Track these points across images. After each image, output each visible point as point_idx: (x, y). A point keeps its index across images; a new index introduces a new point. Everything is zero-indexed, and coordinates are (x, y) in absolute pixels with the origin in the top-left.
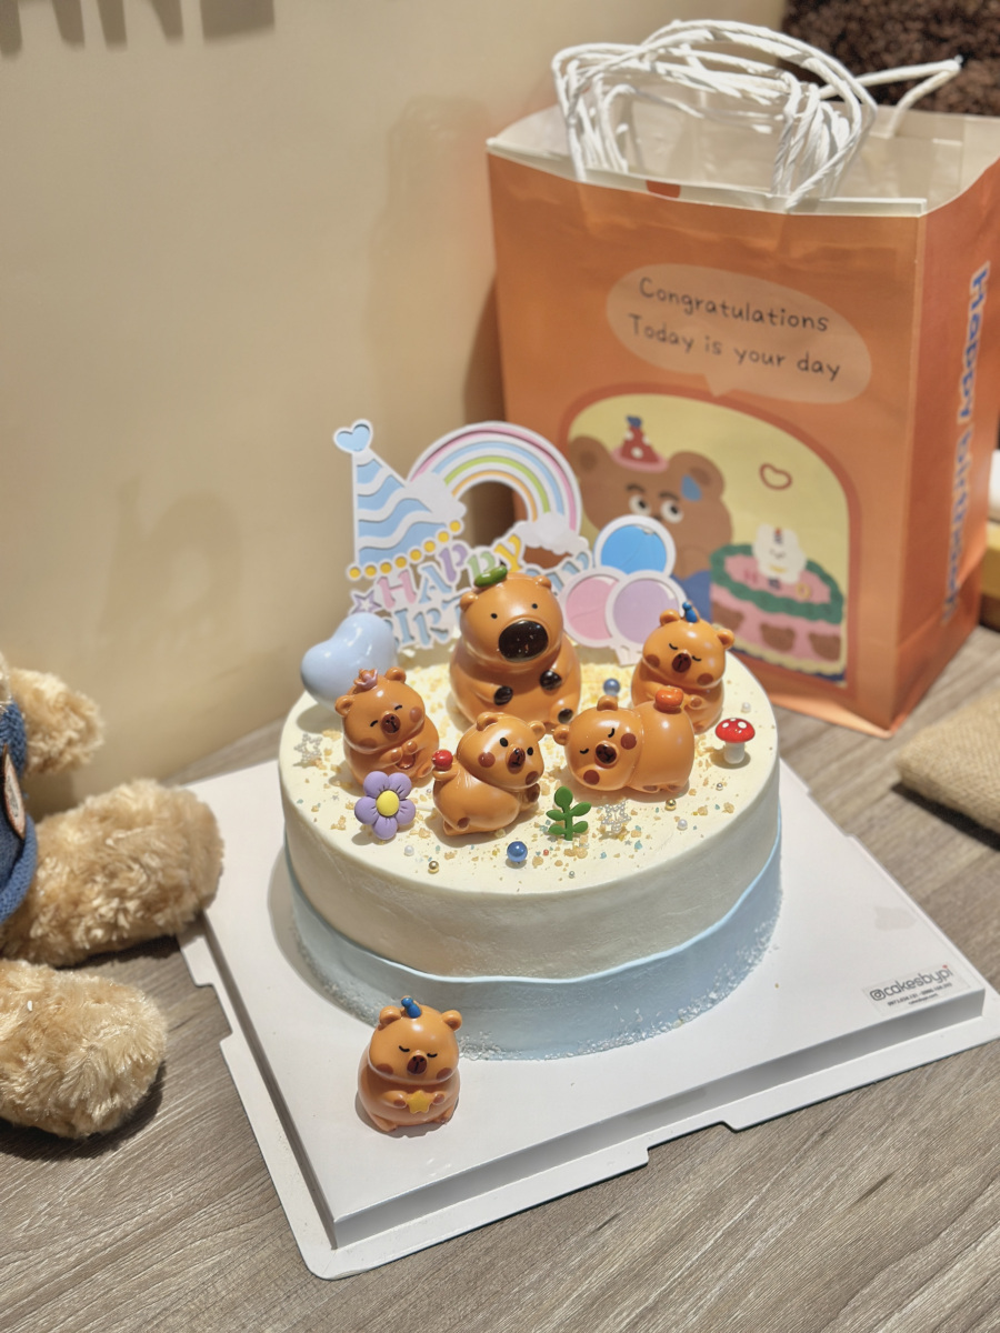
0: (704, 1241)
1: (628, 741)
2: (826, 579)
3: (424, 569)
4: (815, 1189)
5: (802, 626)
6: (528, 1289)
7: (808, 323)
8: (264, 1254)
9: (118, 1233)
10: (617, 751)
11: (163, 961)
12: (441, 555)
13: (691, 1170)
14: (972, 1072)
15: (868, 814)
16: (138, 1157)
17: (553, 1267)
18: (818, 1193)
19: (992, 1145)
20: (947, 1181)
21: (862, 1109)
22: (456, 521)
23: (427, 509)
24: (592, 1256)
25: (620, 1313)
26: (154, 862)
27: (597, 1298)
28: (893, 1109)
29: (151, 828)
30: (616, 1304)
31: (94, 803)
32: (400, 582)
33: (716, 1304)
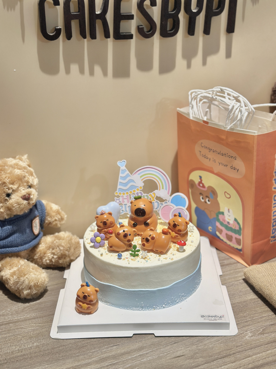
0: (133, 355)
1: (153, 238)
2: (238, 223)
3: (132, 196)
4: (165, 353)
5: (234, 236)
6: (91, 352)
7: (232, 157)
8: (44, 330)
9: (19, 318)
10: (150, 240)
11: (60, 272)
12: (136, 194)
13: (141, 341)
14: (219, 341)
15: (233, 283)
16: (32, 306)
17: (99, 350)
18: (166, 354)
19: (212, 356)
20: (197, 360)
21: (187, 341)
22: (141, 187)
23: (135, 183)
24: (108, 351)
25: (106, 363)
26: (62, 248)
27: (104, 359)
28: (195, 343)
29: (64, 241)
30: (107, 361)
31: (57, 234)
32: (126, 198)
33: (128, 368)
